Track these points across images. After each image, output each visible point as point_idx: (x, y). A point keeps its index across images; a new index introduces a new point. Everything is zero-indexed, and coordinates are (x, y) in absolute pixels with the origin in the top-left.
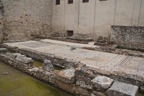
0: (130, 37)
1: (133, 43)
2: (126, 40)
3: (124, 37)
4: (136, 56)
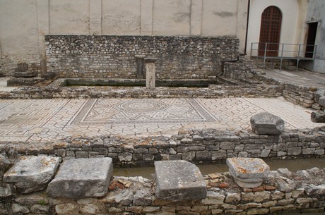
0: (89, 58)
1: (97, 71)
2: (83, 67)
3: (78, 60)
4: (105, 96)
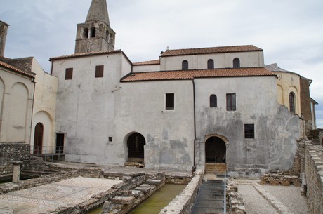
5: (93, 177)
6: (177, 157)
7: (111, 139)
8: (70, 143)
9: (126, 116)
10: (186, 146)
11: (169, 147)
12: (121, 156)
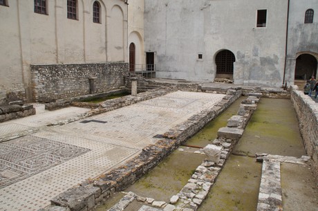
0: (64, 82)
1: (68, 92)
2: (60, 90)
3: (57, 84)
5: (191, 91)
6: (266, 73)
7: (200, 56)
8: (160, 61)
9: (216, 33)
10: (277, 63)
11: (259, 64)
12: (211, 72)
